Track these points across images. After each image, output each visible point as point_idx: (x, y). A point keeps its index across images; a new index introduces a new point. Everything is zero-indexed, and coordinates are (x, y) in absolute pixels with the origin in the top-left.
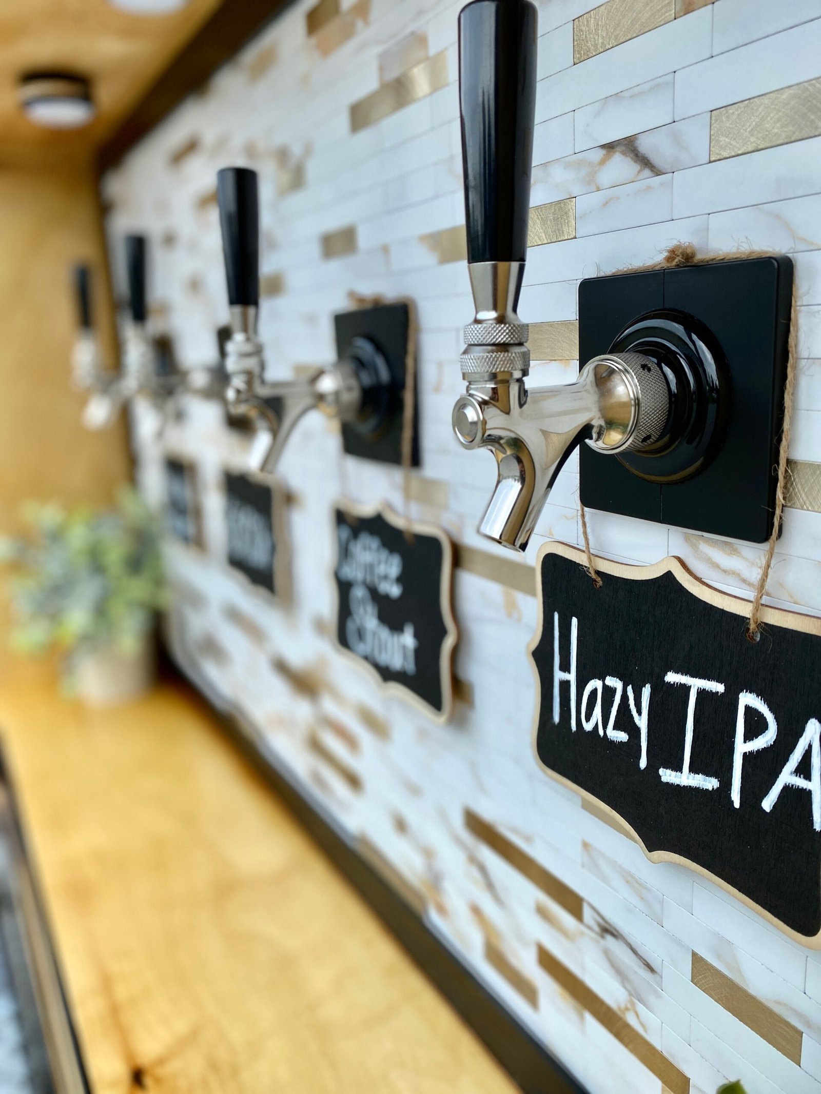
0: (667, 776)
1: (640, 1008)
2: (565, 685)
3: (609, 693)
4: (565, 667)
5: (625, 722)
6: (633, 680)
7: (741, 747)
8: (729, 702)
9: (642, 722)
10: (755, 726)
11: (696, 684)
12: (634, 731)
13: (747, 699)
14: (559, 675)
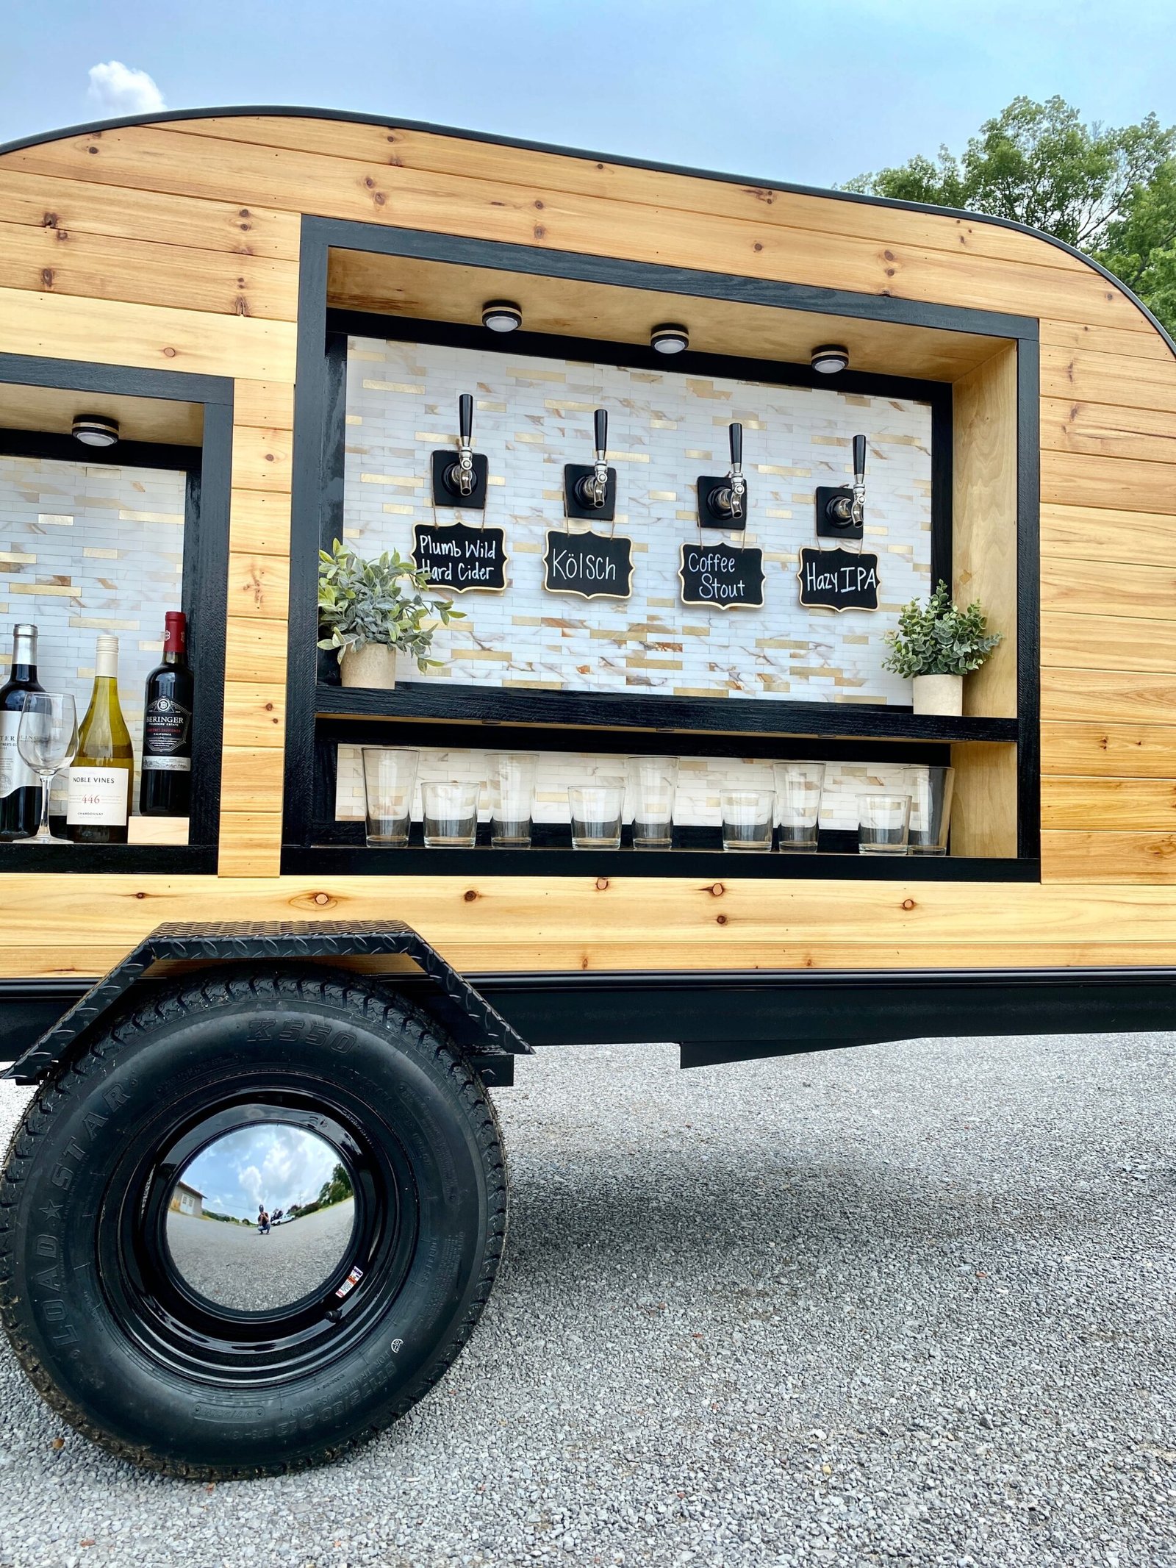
0: (843, 591)
1: (829, 661)
2: (811, 581)
3: (825, 578)
4: (811, 575)
5: (831, 583)
6: (832, 572)
7: (859, 578)
8: (856, 570)
9: (836, 582)
10: (862, 573)
11: (848, 569)
12: (833, 584)
13: (859, 569)
14: (809, 578)
